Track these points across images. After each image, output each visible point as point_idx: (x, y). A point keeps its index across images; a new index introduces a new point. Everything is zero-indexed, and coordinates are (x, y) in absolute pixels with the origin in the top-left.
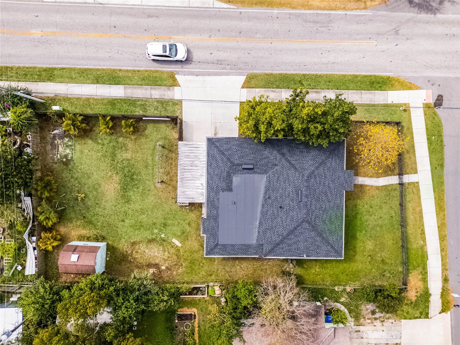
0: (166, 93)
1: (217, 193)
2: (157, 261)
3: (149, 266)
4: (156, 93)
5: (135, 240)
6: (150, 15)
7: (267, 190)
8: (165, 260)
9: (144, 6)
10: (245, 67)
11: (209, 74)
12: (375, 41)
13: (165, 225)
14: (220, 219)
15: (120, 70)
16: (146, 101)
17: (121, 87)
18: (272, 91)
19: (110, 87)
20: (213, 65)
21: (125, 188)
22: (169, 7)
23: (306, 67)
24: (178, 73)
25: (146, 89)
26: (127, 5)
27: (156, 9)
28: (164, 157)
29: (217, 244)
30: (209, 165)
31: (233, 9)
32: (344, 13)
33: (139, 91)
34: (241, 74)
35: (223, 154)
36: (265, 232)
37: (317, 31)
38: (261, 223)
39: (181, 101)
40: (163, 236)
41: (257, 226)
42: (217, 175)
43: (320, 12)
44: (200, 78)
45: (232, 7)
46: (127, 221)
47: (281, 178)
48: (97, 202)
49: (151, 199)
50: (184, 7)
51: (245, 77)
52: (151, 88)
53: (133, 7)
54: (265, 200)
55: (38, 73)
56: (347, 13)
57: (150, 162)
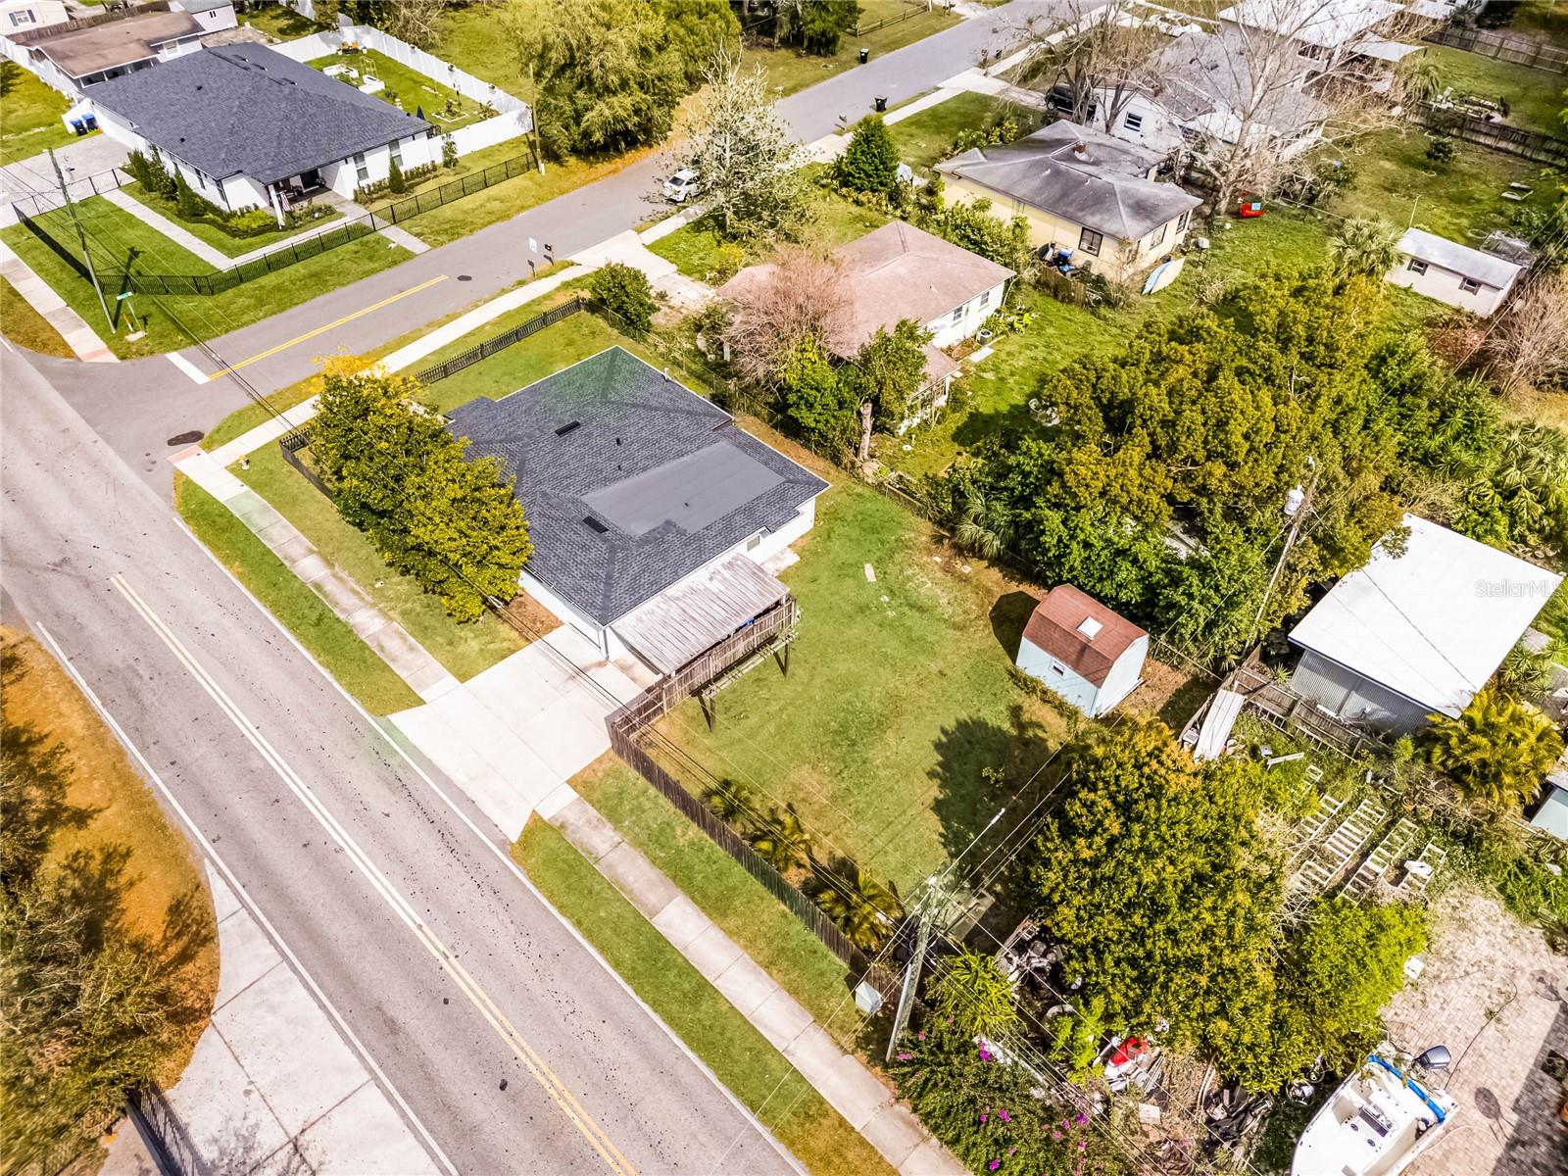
0: (580, 823)
1: (698, 538)
2: (940, 574)
3: (964, 579)
4: (602, 840)
5: (951, 631)
6: (386, 1030)
7: (606, 481)
8: (922, 567)
9: (371, 1071)
10: (366, 734)
11: (447, 783)
12: (112, 579)
13: (862, 609)
14: (742, 502)
15: (617, 965)
16: (641, 845)
17: (660, 923)
18: (382, 648)
19: (686, 948)
20: (413, 792)
21: (878, 725)
22: (322, 1006)
23: (270, 639)
24: (503, 843)
25: (610, 866)
26: (404, 1116)
27: (357, 1032)
28: (733, 713)
29: (789, 481)
30: (657, 587)
31: (213, 863)
32: (69, 664)
33: (631, 879)
34: (392, 730)
35: (609, 577)
36: (689, 440)
37: (156, 676)
38: (680, 454)
39: (572, 783)
40: (886, 599)
41: (691, 456)
42: (664, 560)
43: (97, 703)
44: (472, 792)
45: (210, 870)
46: (934, 667)
47: (564, 472)
48: (967, 746)
49: (844, 666)
50: (295, 970)
51: (389, 717)
52: (597, 860)
53: (398, 1097)
54: (630, 472)
55: (837, 1160)
56: (65, 659)
57: (772, 727)
